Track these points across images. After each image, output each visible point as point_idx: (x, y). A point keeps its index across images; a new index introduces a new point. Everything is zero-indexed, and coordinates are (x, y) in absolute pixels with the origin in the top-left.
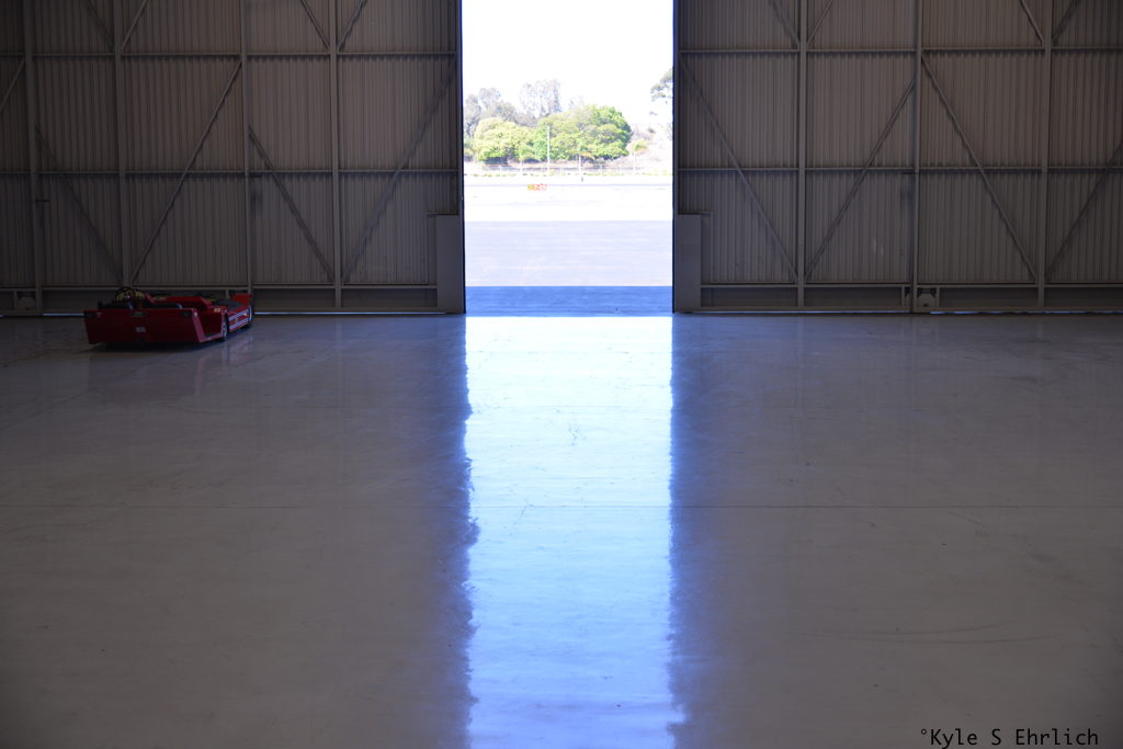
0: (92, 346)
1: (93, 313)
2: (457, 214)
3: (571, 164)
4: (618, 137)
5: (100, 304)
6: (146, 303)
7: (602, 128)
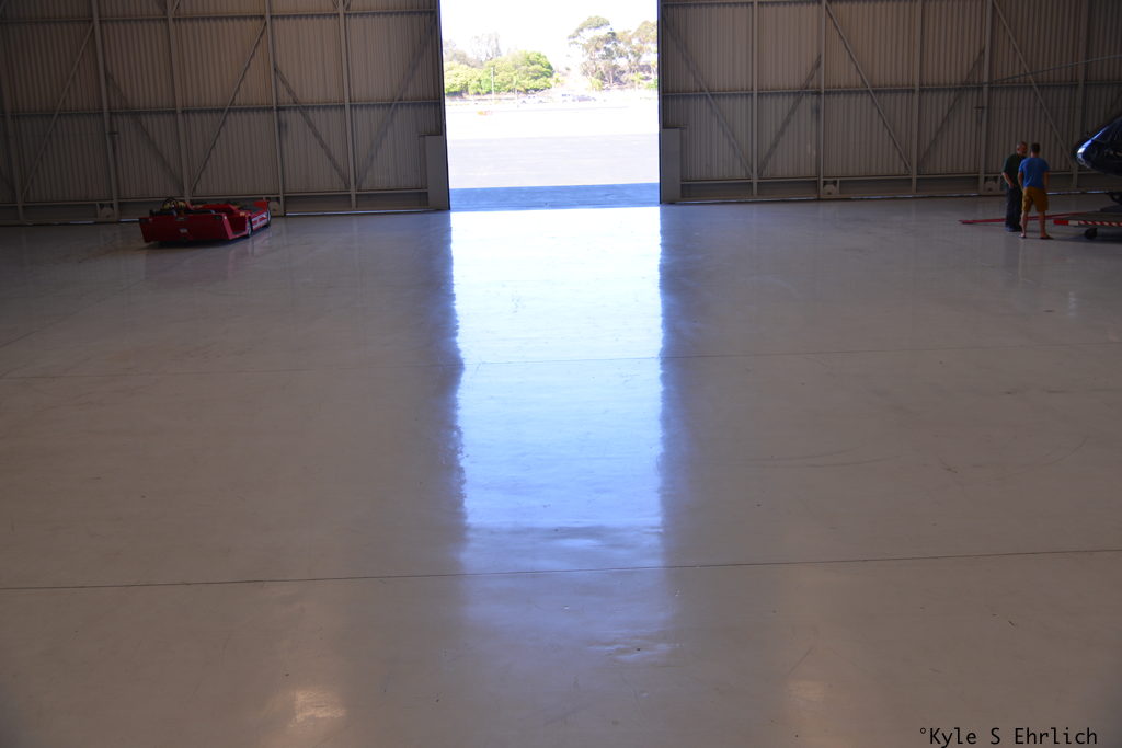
0: (145, 245)
1: (146, 219)
2: (441, 134)
3: (510, 95)
4: (544, 74)
5: (151, 212)
6: (187, 210)
7: (532, 68)
